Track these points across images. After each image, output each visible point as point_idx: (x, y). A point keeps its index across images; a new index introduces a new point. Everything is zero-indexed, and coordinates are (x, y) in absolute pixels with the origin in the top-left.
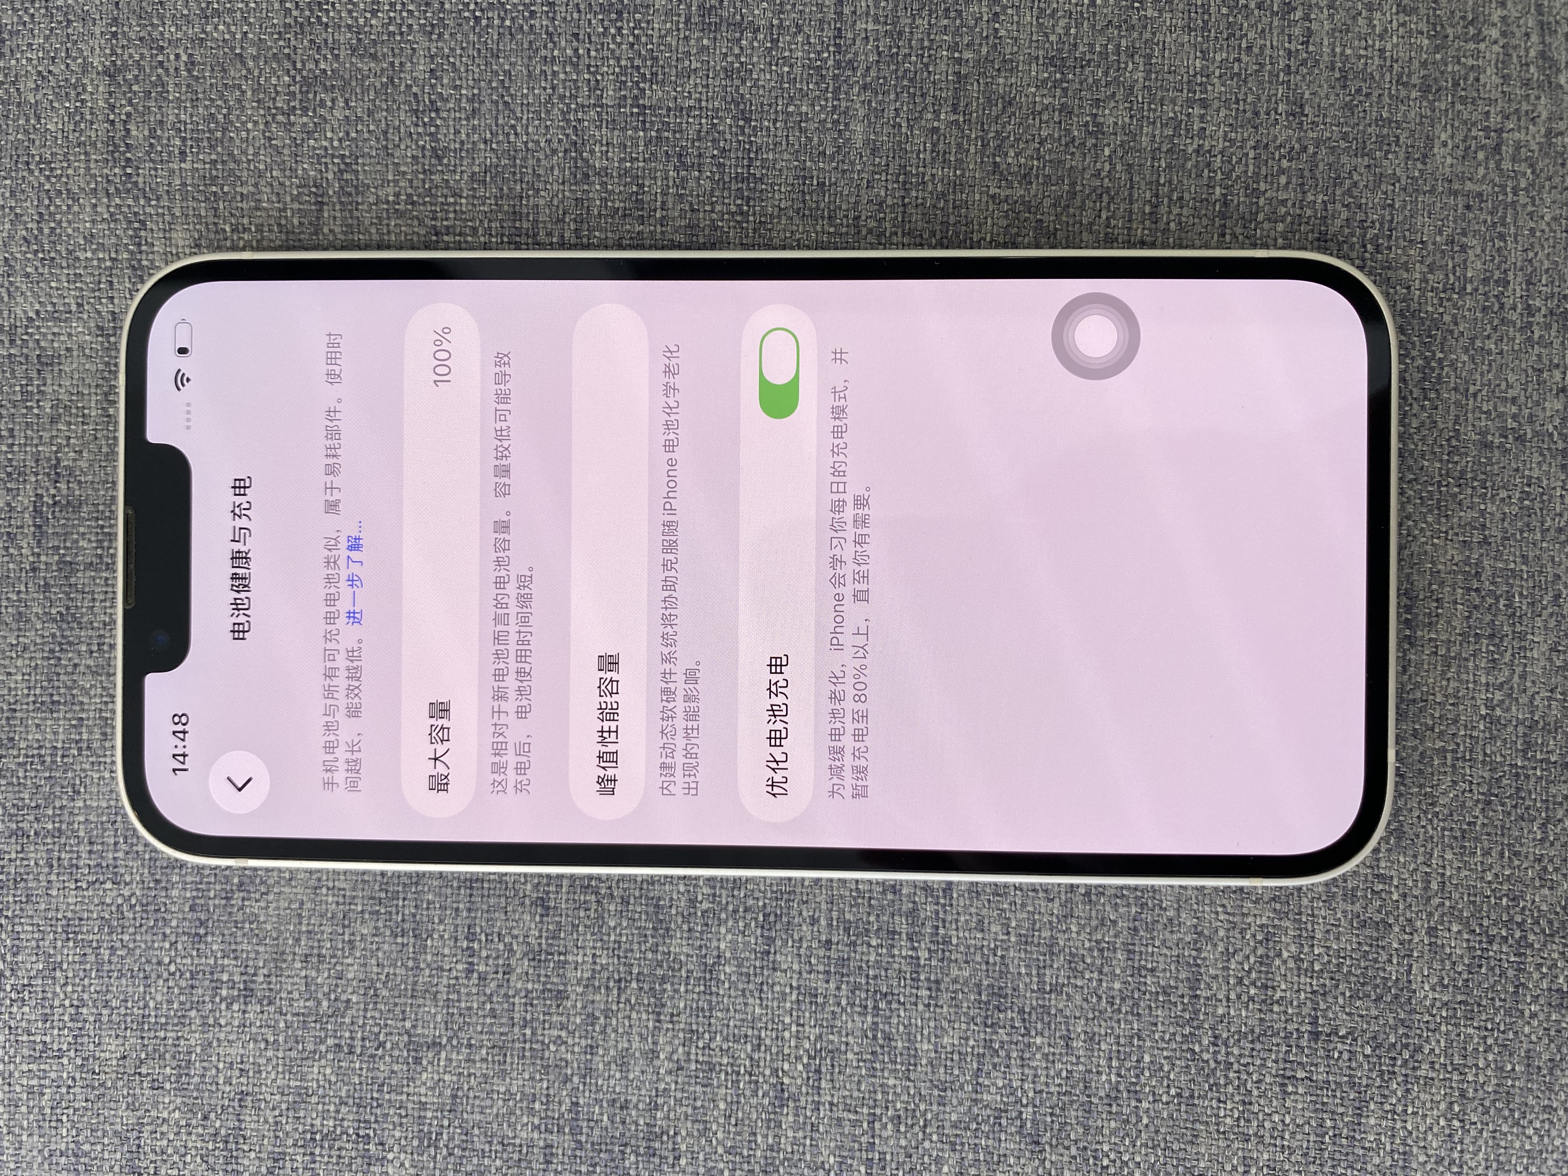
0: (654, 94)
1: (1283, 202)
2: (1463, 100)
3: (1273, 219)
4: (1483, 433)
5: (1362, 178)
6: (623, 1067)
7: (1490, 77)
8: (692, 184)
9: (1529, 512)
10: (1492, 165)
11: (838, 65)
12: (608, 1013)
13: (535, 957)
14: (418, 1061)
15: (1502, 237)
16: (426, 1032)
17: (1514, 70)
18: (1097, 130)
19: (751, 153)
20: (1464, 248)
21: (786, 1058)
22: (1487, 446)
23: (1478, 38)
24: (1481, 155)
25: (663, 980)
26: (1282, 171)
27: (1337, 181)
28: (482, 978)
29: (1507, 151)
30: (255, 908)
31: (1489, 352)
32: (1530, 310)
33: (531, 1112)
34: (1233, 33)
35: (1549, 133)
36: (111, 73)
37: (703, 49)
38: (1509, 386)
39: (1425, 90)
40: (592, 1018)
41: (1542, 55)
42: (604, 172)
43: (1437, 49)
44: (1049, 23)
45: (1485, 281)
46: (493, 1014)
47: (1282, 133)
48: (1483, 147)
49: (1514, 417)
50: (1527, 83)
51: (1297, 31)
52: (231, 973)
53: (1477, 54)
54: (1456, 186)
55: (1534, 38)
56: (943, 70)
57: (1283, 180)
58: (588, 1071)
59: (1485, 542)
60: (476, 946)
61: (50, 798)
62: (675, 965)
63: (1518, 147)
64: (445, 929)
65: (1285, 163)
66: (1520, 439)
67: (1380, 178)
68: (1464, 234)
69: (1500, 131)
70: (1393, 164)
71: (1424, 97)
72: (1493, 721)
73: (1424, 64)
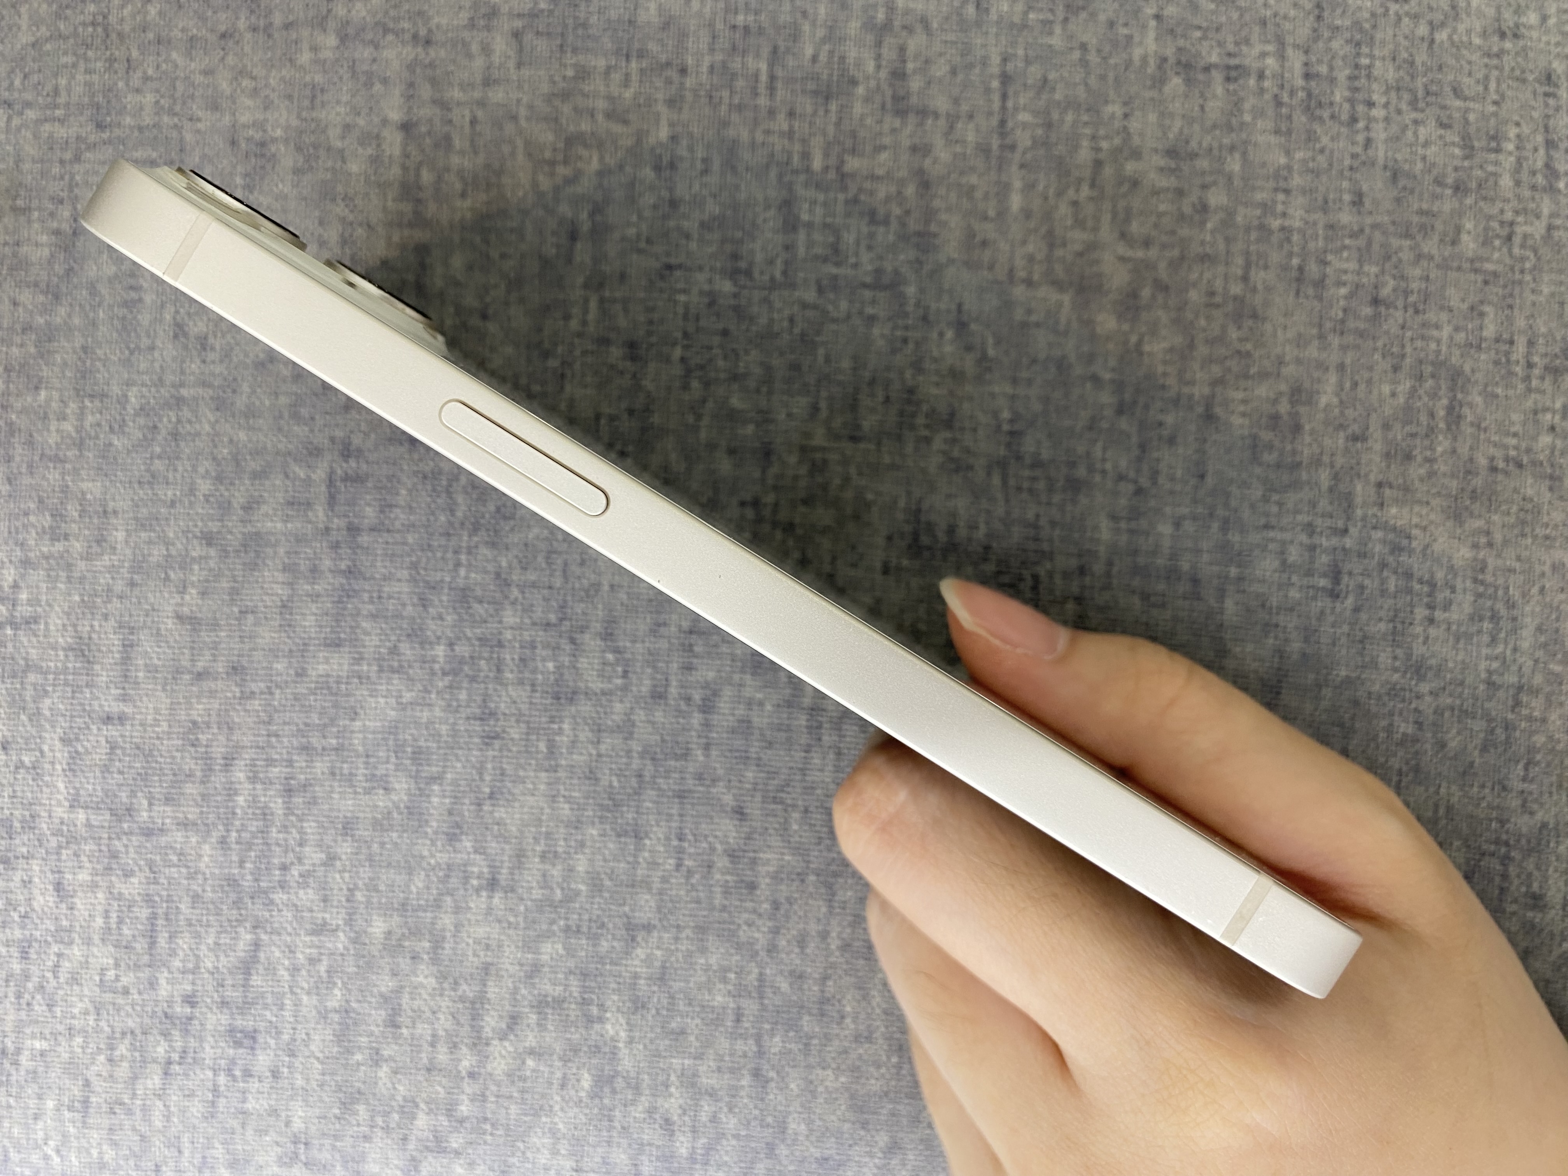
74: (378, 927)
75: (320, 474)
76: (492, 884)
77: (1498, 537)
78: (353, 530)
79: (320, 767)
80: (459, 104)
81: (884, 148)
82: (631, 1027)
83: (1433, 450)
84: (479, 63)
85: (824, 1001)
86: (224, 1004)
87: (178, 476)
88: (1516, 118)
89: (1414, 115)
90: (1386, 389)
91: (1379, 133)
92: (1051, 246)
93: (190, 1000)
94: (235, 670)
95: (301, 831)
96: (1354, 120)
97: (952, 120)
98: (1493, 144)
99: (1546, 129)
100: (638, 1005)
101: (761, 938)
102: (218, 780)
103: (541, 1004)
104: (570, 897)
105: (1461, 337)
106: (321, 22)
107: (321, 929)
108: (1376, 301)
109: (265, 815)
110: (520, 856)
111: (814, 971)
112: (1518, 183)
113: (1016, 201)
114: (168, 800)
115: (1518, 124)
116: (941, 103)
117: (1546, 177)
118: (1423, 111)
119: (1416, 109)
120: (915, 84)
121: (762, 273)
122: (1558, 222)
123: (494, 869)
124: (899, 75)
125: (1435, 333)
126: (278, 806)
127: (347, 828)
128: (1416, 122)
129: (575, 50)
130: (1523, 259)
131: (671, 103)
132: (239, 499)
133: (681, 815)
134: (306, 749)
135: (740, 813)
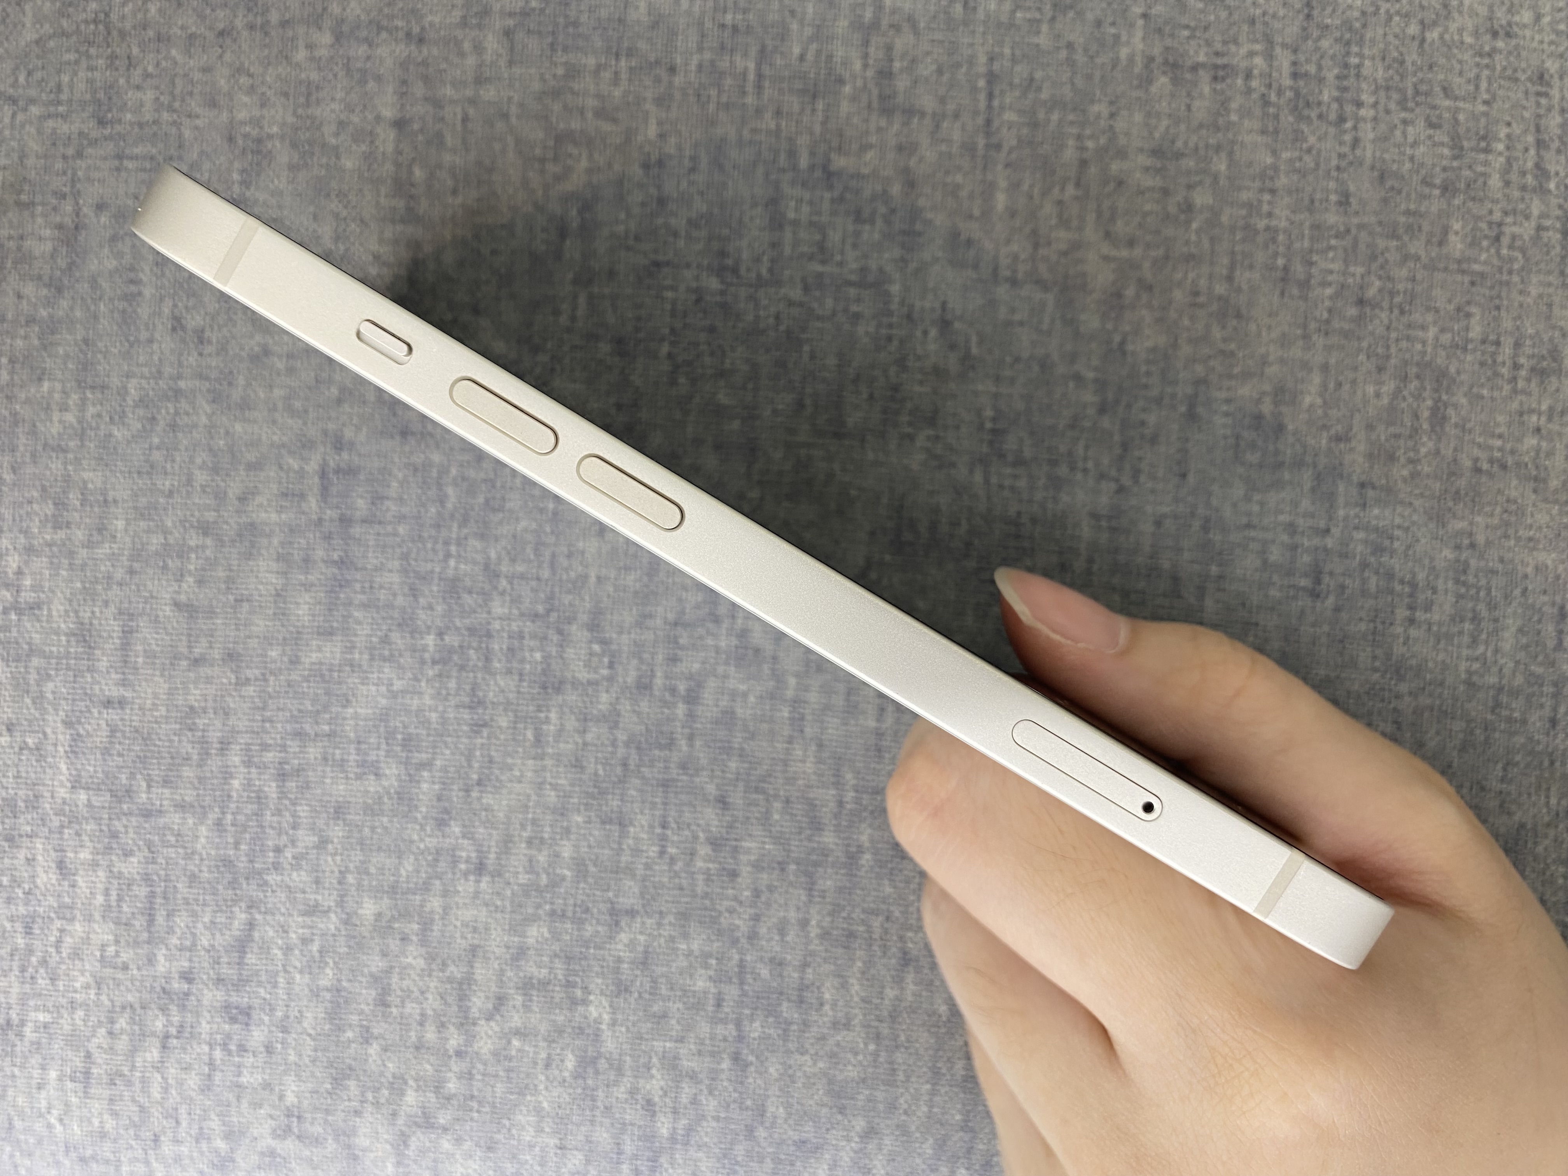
0: (839, 162)
1: (1331, 272)
2: (1473, 199)
3: (1324, 284)
4: (1476, 460)
5: (1393, 256)
6: (782, 932)
7: (1495, 181)
8: (865, 236)
9: (1507, 524)
10: (1493, 251)
11: (988, 146)
12: (771, 889)
13: (715, 843)
14: (617, 923)
15: (1498, 308)
16: (628, 901)
17: (1514, 177)
18: (1188, 208)
19: (915, 214)
20: (1468, 315)
21: (910, 928)
22: (1478, 470)
23: (1487, 151)
24: (1485, 243)
25: (816, 864)
26: (1330, 248)
27: (1373, 257)
28: (673, 860)
29: (1505, 240)
30: (488, 799)
31: (1483, 397)
32: (1516, 366)
33: (707, 967)
34: (1298, 137)
35: (1540, 228)
36: (400, 124)
37: (879, 130)
38: (1497, 425)
39: (1445, 189)
40: (757, 893)
41: (1537, 166)
42: (796, 223)
43: (1455, 158)
44: (1153, 121)
45: (1484, 342)
46: (681, 889)
47: (1332, 218)
48: (1486, 237)
49: (1500, 449)
50: (1524, 188)
51: (1348, 138)
52: (467, 851)
53: (1486, 163)
54: (1465, 266)
55: (1532, 152)
56: (1070, 154)
57: (1331, 254)
58: (753, 936)
59: (1472, 546)
60: (669, 832)
61: (326, 708)
62: (825, 853)
63: (1514, 237)
64: (643, 820)
65: (1333, 242)
66: (1504, 467)
67: (1406, 258)
68: (1469, 303)
69: (1500, 225)
70: (1417, 247)
71: (1443, 195)
72: (1469, 684)
73: (1444, 169)
74: (368, 909)
75: (313, 466)
76: (480, 868)
77: (1480, 539)
78: (345, 521)
79: (313, 752)
80: (452, 102)
81: (871, 146)
82: (614, 1010)
83: (1417, 451)
84: (471, 61)
85: (803, 988)
86: (220, 981)
87: (176, 467)
88: (1508, 118)
89: (1403, 115)
90: (1371, 389)
91: (1367, 133)
92: (1036, 246)
93: (187, 977)
94: (231, 657)
95: (294, 815)
96: (1342, 119)
97: (938, 120)
98: (1483, 144)
99: (1538, 130)
100: (622, 989)
101: (742, 923)
102: (214, 764)
103: (527, 986)
104: (555, 883)
105: (1446, 338)
106: (316, 21)
107: (313, 910)
108: (1361, 302)
109: (260, 798)
110: (507, 843)
111: (793, 958)
112: (1507, 183)
113: (1001, 200)
114: (166, 783)
115: (1509, 124)
116: (928, 103)
117: (1536, 177)
118: (1412, 110)
119: (1405, 109)
120: (902, 83)
121: (748, 270)
122: (1547, 223)
123: (482, 855)
124: (885, 74)
125: (1420, 334)
126: (271, 789)
127: (339, 812)
128: (1405, 122)
129: (565, 49)
130: (1511, 260)
131: (659, 101)
132: (234, 489)
133: (665, 804)
134: (299, 734)
135: (723, 802)
